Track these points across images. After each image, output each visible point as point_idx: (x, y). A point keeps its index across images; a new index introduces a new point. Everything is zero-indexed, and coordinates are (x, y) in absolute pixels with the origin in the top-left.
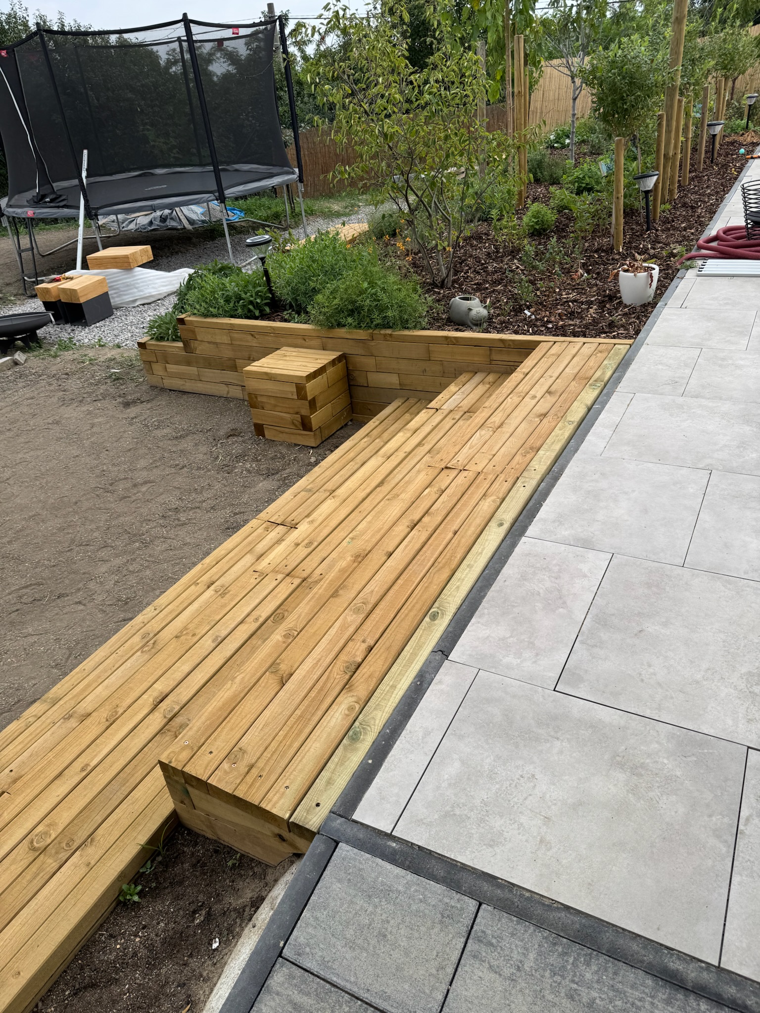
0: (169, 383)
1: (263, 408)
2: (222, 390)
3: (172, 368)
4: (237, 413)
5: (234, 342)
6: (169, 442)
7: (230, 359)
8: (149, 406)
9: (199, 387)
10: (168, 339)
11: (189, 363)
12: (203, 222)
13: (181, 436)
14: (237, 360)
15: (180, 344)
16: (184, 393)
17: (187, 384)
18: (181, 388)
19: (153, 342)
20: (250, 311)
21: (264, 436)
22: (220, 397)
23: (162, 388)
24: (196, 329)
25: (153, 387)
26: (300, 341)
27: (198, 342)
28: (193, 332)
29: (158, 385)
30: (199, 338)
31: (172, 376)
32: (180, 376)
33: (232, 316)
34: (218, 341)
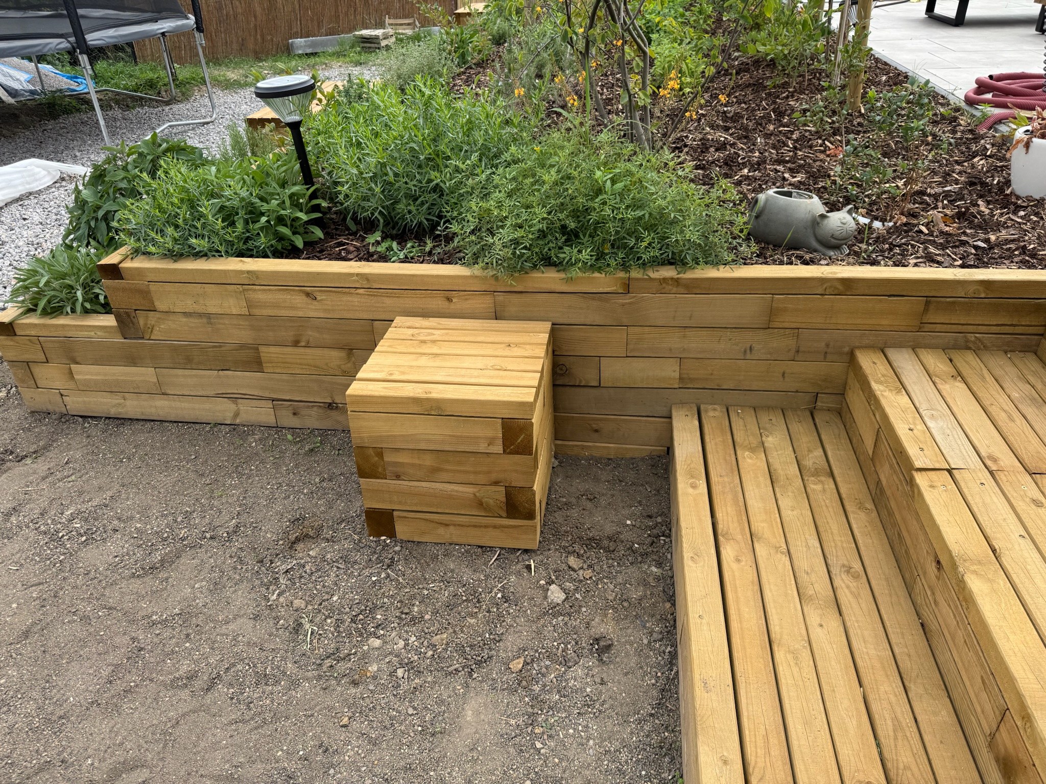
0: (76, 403)
1: (398, 477)
2: (224, 410)
3: (85, 372)
4: (277, 466)
5: (256, 311)
6: (136, 584)
7: (242, 347)
8: (42, 466)
9: (160, 407)
10: (73, 311)
11: (132, 360)
12: (32, 92)
13: (162, 561)
14: (262, 349)
15: (109, 321)
16: (121, 421)
17: (128, 403)
18: (113, 412)
19: (33, 319)
20: (281, 238)
21: (392, 534)
22: (216, 425)
23: (63, 415)
24: (153, 287)
25: (39, 415)
26: (438, 303)
27: (157, 315)
28: (145, 294)
29: (51, 408)
30: (160, 305)
31: (87, 388)
32: (111, 389)
33: (241, 254)
34: (212, 310)
